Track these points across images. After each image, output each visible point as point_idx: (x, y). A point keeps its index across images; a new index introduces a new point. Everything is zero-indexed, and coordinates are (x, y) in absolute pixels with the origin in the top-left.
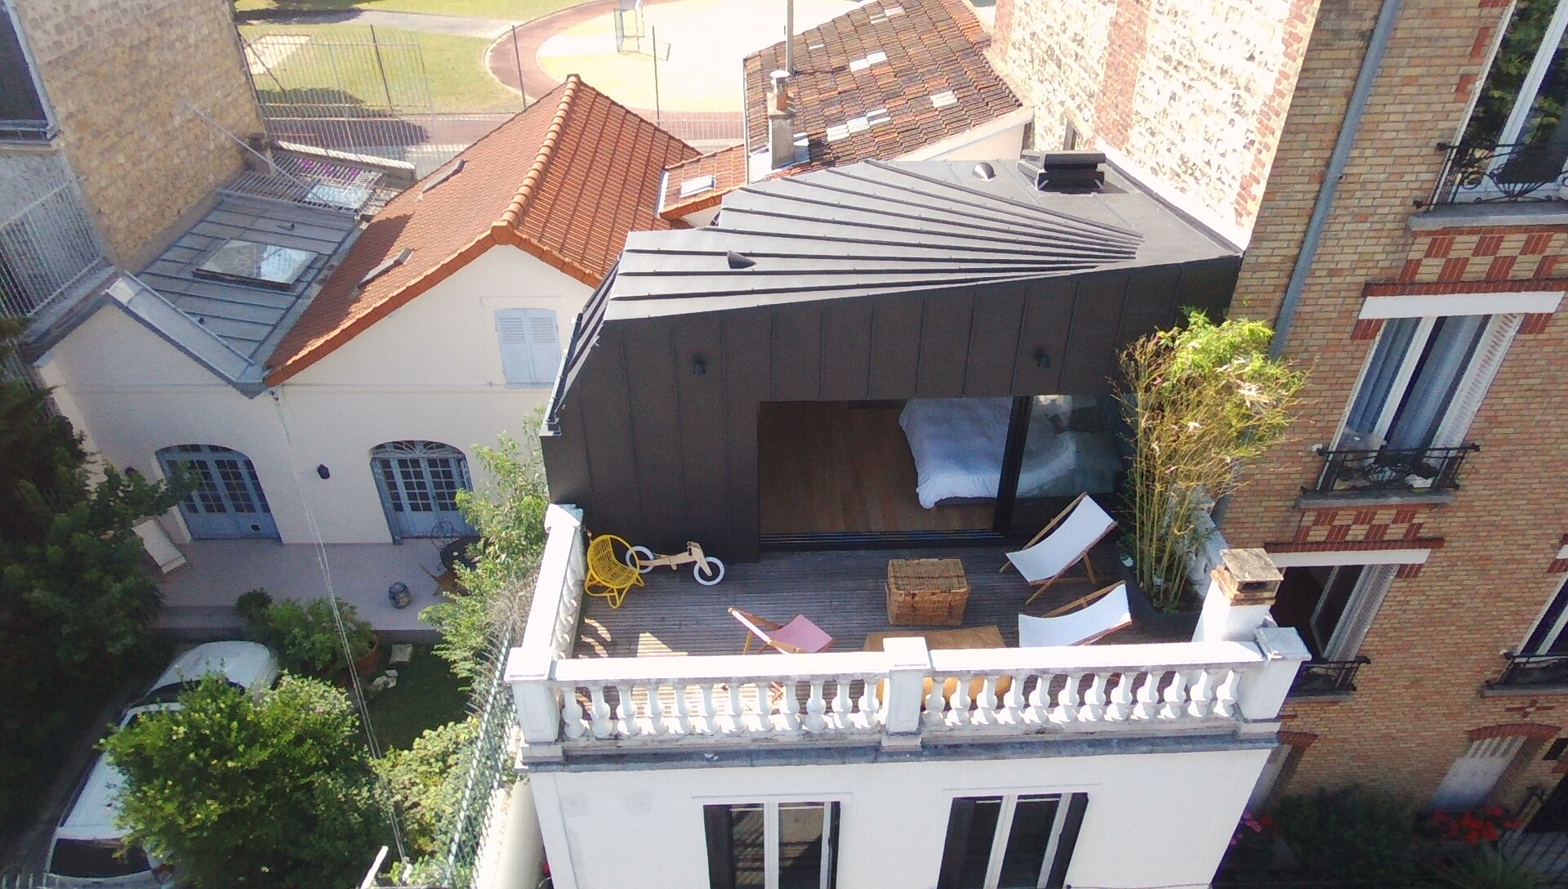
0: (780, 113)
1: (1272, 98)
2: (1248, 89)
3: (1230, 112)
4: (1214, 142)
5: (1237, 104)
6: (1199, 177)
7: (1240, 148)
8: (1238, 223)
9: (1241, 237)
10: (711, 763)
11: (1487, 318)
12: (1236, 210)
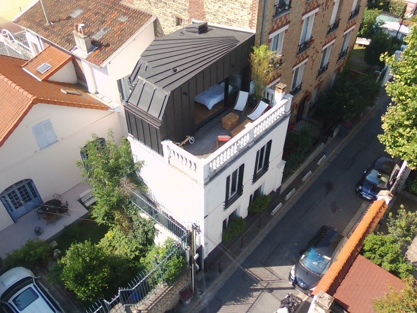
0: (86, 36)
1: (253, 5)
2: (244, 3)
3: (241, 9)
4: (238, 15)
5: (242, 7)
6: (235, 22)
7: (246, 14)
8: (251, 29)
9: (254, 31)
10: (230, 166)
11: (278, 34)
12: (250, 26)
